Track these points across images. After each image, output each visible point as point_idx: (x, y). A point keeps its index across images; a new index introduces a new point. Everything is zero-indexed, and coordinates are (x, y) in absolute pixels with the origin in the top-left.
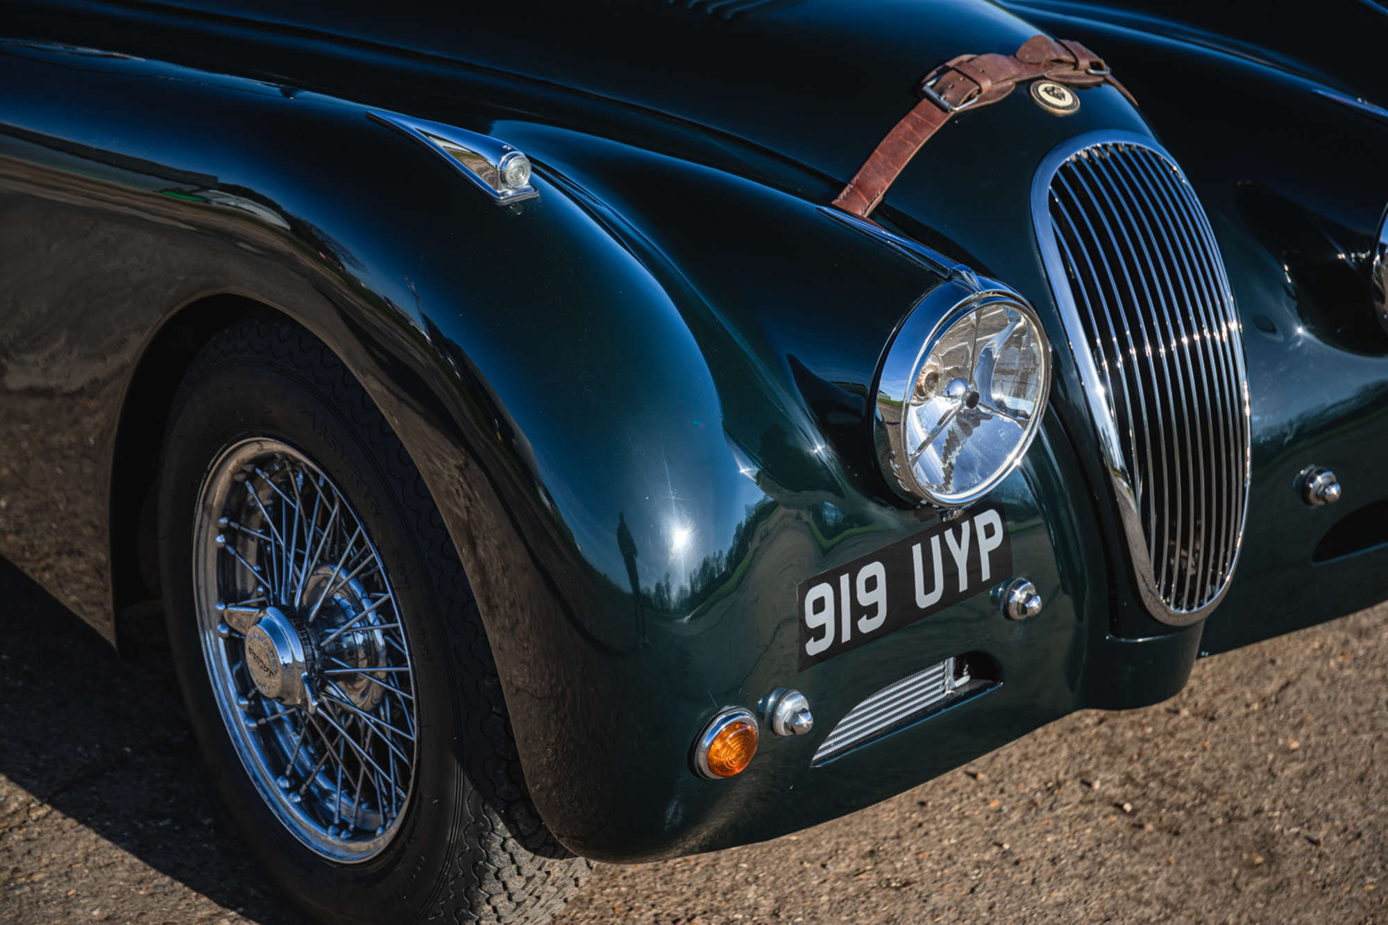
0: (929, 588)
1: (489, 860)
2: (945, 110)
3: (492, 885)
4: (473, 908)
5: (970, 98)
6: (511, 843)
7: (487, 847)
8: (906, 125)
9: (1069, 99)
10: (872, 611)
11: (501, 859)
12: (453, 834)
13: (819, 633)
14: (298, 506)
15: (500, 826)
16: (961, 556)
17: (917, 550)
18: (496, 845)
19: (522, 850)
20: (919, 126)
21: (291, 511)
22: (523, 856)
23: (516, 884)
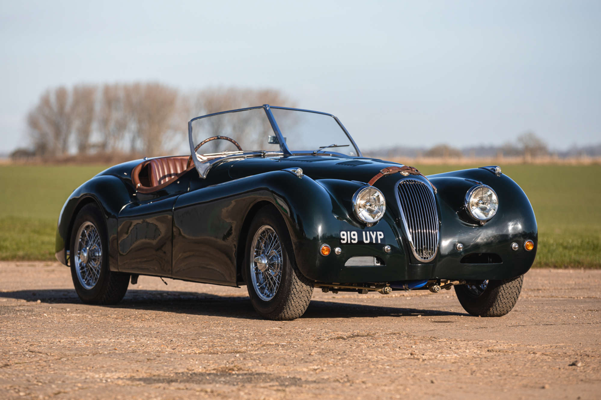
0: (367, 239)
1: (292, 281)
2: (383, 174)
3: (293, 286)
4: (290, 292)
5: (388, 172)
6: (296, 277)
7: (292, 278)
8: (376, 176)
9: (407, 173)
10: (354, 240)
11: (294, 281)
12: (287, 277)
13: (344, 240)
14: (273, 238)
15: (294, 273)
16: (374, 237)
17: (364, 233)
18: (293, 277)
19: (298, 279)
20: (378, 176)
21: (272, 239)
22: (298, 281)
23: (297, 287)
